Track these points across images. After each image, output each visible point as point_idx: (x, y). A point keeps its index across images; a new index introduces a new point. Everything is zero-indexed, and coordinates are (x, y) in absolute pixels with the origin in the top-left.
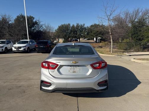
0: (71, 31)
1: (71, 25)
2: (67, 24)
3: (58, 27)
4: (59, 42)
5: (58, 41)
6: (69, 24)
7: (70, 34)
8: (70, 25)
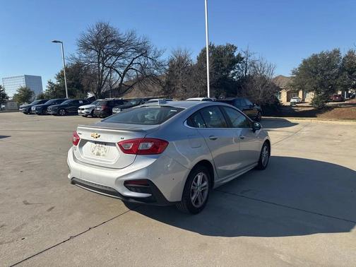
0: (342, 69)
1: (343, 54)
2: (331, 50)
3: (301, 63)
4: (306, 101)
5: (303, 100)
6: (337, 52)
7: (337, 77)
8: (339, 52)
